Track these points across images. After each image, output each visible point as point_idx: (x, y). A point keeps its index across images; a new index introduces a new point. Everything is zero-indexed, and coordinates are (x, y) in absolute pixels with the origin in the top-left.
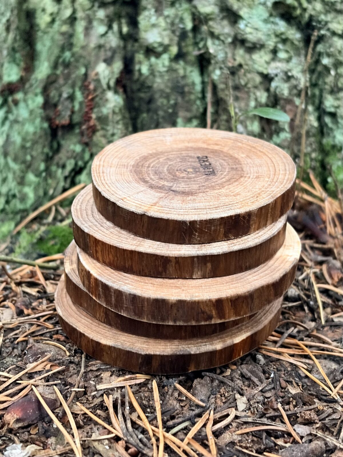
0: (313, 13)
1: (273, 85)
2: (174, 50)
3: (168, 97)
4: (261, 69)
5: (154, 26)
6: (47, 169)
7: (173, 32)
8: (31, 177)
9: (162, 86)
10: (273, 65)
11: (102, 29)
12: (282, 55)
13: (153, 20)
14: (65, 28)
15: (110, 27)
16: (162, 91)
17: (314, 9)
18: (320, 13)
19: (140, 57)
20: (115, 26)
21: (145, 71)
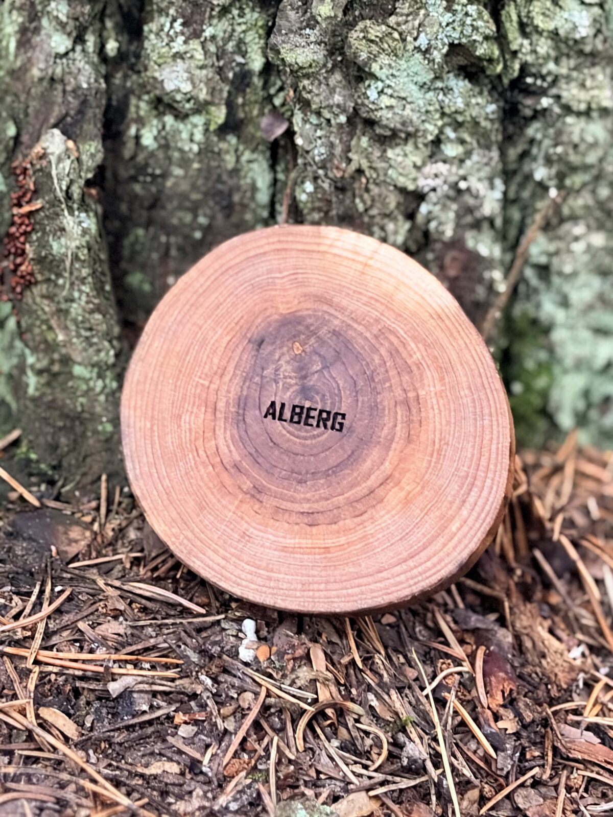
0: (530, 59)
1: (424, 209)
2: (220, 115)
3: (194, 209)
4: (402, 181)
5: (178, 56)
7: (220, 71)
9: (184, 187)
10: (431, 169)
11: (60, 42)
12: (451, 150)
13: (178, 45)
15: (79, 39)
16: (184, 197)
17: (534, 52)
18: (547, 58)
19: (141, 106)
20: (91, 40)
21: (148, 139)
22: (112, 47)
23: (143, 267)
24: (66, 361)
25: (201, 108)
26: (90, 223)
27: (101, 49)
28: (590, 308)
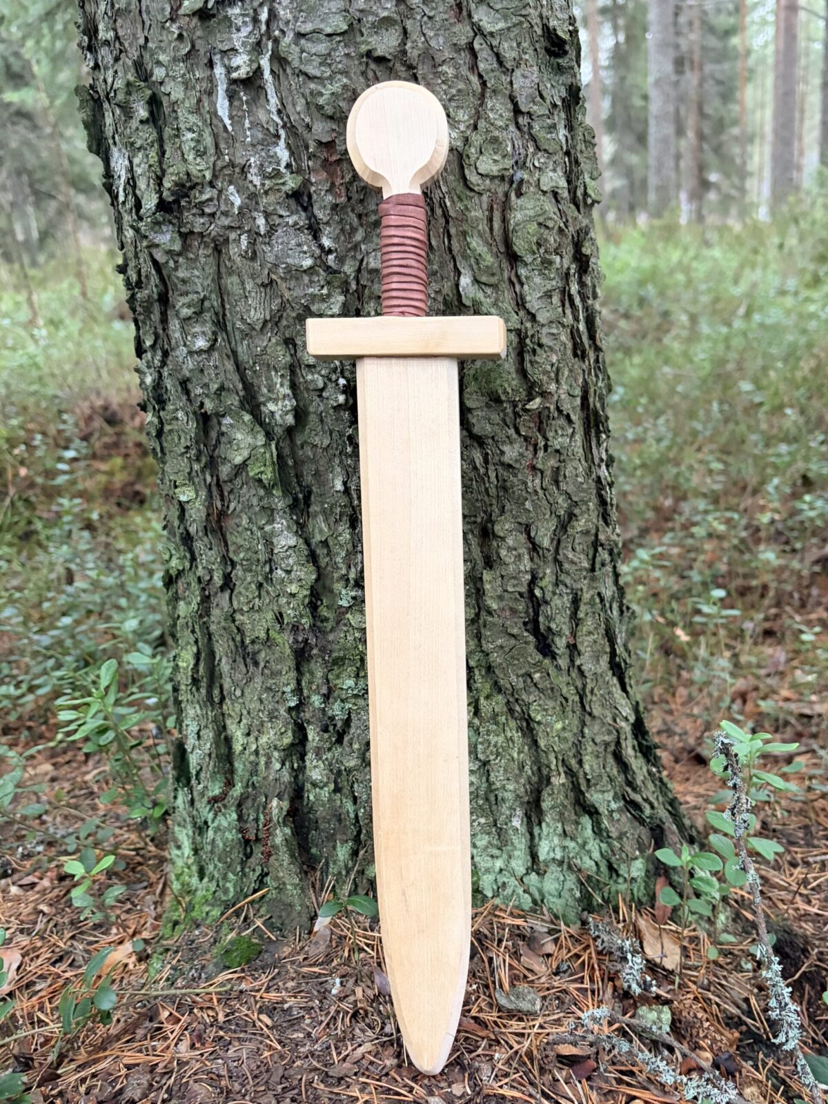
2: (332, 786)
3: (328, 822)
5: (315, 767)
6: (243, 869)
7: (331, 771)
8: (231, 876)
9: (325, 814)
11: (278, 766)
13: (315, 763)
14: (252, 758)
15: (283, 764)
16: (325, 818)
19: (308, 786)
20: (287, 764)
21: (312, 798)
22: (296, 765)
23: (317, 846)
24: (284, 884)
25: (326, 785)
26: (288, 831)
27: (292, 768)
28: (487, 847)
